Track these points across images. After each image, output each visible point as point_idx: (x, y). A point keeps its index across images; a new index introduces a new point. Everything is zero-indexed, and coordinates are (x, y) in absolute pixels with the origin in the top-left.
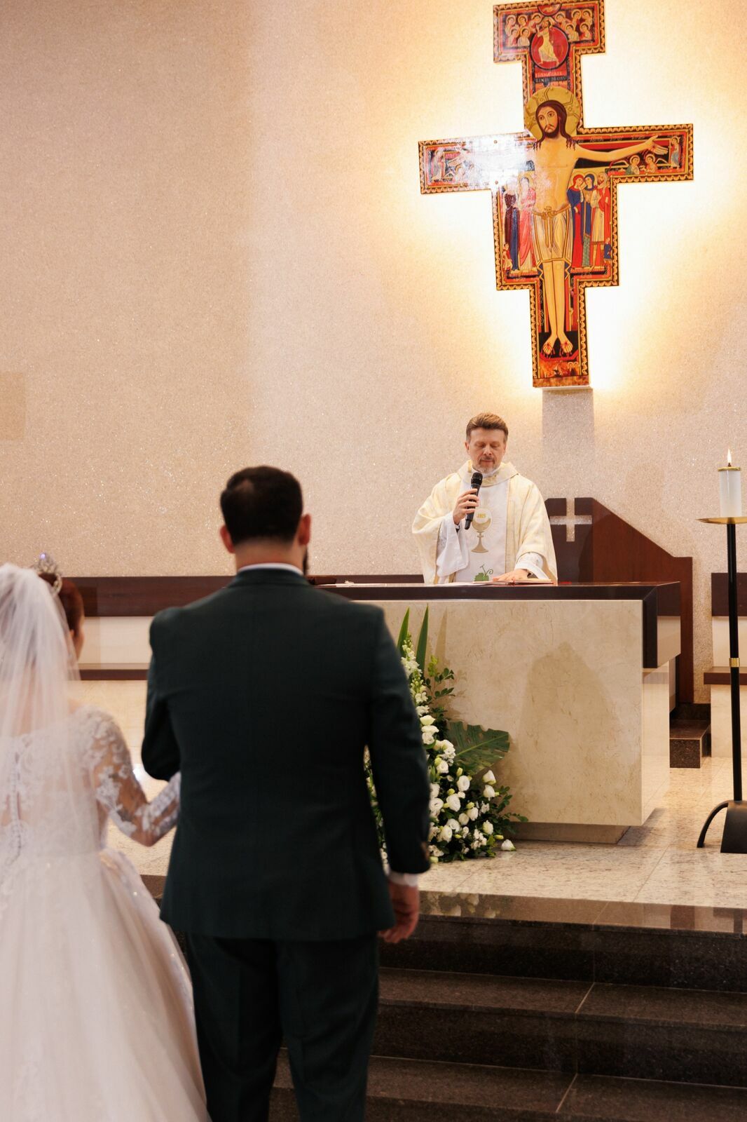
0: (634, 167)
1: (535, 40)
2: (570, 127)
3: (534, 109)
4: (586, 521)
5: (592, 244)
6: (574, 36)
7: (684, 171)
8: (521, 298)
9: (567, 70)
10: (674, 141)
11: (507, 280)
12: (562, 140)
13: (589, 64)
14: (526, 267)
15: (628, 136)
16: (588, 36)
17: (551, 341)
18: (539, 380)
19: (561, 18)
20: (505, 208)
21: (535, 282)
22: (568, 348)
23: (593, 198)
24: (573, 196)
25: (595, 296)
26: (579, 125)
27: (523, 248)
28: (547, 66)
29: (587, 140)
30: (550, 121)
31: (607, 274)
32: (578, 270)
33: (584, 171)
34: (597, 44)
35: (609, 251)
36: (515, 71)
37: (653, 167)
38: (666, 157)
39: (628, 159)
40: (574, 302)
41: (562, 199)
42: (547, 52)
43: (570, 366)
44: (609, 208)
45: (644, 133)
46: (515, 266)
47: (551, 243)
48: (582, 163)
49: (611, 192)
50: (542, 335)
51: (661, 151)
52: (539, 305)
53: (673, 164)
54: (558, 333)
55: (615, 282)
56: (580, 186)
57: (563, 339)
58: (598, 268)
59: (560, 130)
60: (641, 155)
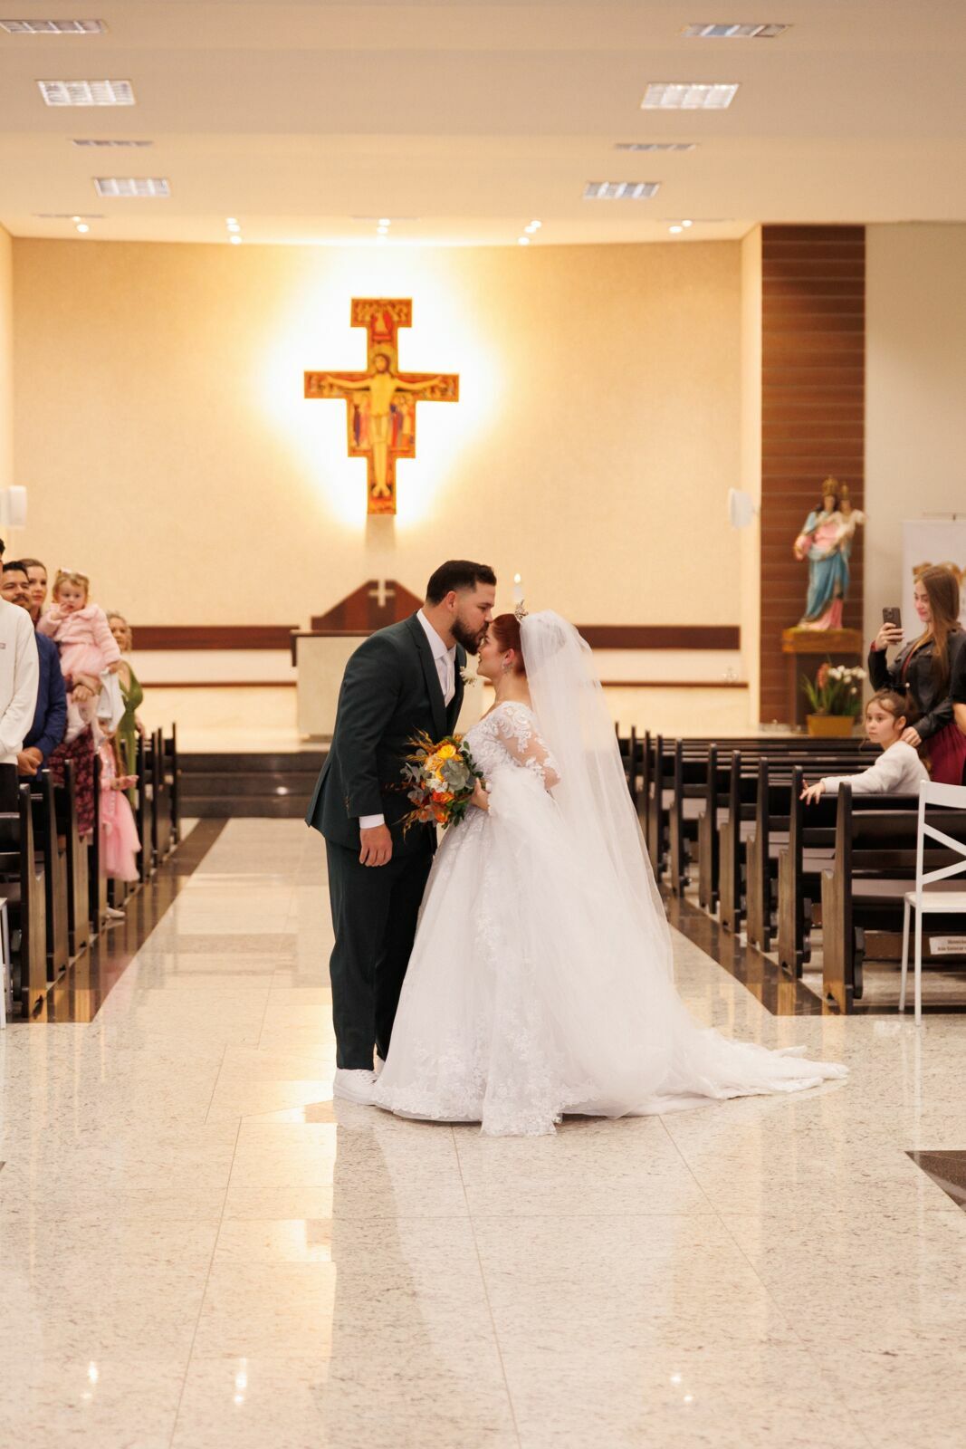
0: (428, 394)
1: (374, 319)
2: (392, 369)
3: (372, 357)
4: (391, 593)
5: (403, 435)
6: (396, 318)
7: (455, 397)
8: (362, 462)
9: (391, 338)
10: (451, 381)
11: (353, 452)
12: (387, 376)
13: (402, 333)
14: (364, 446)
15: (425, 378)
16: (404, 318)
17: (377, 490)
18: (371, 512)
19: (389, 308)
20: (353, 411)
21: (369, 453)
22: (387, 493)
23: (404, 410)
24: (393, 408)
25: (401, 463)
26: (397, 367)
27: (362, 435)
28: (381, 334)
29: (402, 377)
30: (381, 364)
31: (409, 452)
32: (393, 449)
33: (399, 394)
34: (408, 323)
35: (411, 440)
36: (362, 333)
37: (438, 394)
38: (446, 390)
39: (425, 389)
40: (391, 467)
41: (386, 409)
42: (380, 326)
43: (388, 504)
44: (412, 416)
45: (434, 377)
46: (358, 445)
47: (379, 433)
48: (399, 390)
49: (413, 407)
50: (372, 486)
51: (443, 386)
52: (372, 468)
53: (450, 393)
54: (381, 485)
55: (413, 456)
56: (396, 402)
57: (385, 488)
58: (405, 449)
59: (386, 370)
60: (433, 389)
